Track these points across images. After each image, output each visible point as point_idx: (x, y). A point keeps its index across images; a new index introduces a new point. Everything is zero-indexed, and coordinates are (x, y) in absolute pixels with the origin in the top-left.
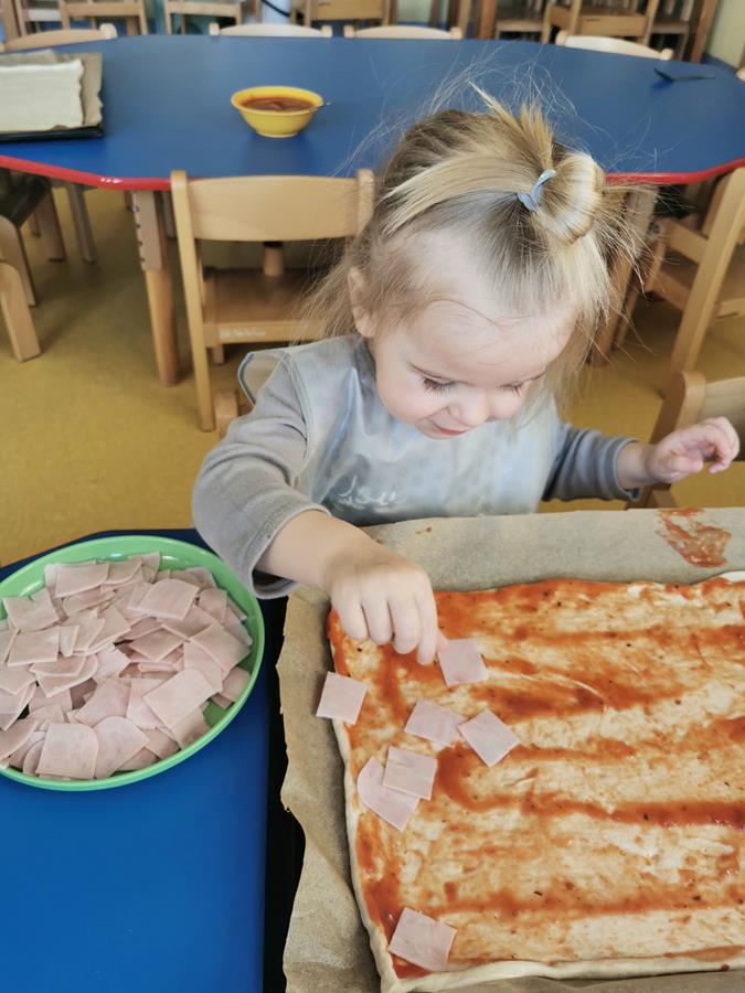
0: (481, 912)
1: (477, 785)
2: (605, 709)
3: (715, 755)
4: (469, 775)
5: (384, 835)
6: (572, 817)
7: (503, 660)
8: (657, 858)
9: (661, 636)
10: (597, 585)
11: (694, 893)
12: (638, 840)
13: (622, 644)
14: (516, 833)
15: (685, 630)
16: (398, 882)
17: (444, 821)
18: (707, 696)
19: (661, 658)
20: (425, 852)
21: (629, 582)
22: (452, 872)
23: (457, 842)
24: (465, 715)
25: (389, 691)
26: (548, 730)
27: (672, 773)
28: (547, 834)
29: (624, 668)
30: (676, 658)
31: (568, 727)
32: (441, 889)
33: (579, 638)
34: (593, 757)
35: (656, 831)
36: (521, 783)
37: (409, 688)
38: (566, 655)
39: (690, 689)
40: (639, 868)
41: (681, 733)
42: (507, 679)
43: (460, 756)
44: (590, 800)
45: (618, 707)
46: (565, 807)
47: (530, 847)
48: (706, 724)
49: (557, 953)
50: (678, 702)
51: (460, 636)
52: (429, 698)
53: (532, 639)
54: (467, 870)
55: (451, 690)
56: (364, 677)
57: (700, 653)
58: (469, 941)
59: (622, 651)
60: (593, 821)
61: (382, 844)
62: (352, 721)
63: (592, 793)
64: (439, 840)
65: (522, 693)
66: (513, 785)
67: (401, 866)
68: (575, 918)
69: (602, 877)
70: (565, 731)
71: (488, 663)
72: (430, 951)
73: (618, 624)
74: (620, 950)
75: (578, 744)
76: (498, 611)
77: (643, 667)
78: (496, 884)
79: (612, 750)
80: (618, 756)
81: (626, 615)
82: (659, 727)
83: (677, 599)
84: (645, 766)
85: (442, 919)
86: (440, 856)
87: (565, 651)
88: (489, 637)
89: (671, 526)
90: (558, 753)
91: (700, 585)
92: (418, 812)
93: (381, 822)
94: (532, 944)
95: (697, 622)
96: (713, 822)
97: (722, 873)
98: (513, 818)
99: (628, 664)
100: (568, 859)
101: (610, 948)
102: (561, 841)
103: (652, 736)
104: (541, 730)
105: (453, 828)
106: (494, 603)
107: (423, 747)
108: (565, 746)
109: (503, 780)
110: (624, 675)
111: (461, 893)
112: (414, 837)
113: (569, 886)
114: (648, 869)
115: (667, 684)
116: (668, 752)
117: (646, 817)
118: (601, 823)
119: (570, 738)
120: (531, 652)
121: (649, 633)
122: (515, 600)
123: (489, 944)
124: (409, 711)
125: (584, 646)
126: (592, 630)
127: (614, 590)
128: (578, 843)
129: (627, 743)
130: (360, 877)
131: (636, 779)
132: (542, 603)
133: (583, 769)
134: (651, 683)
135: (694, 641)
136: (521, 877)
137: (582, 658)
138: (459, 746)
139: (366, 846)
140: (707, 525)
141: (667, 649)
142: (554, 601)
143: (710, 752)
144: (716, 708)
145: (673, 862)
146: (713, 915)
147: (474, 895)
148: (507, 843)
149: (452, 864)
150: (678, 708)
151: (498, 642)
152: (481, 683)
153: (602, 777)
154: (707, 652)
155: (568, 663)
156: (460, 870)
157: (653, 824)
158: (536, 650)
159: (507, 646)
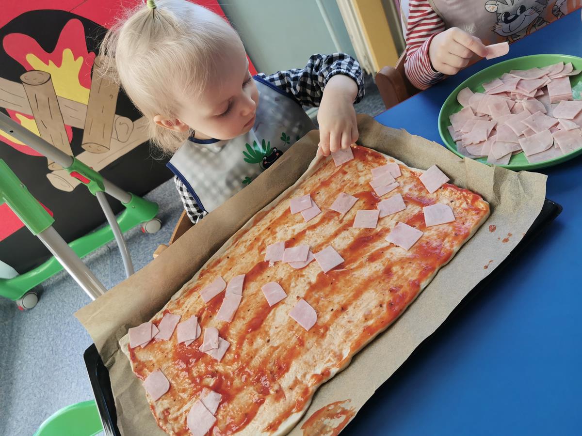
7: (385, 252)
11: (270, 230)
13: (336, 307)
26: (345, 240)
32: (348, 171)
33: (358, 294)
42: (377, 246)
43: (372, 205)
44: (315, 229)
46: (322, 221)
49: (305, 185)
53: (380, 273)
54: (344, 181)
59: (333, 304)
63: (316, 232)
64: (358, 179)
67: (364, 165)
71: (391, 246)
73: (343, 319)
83: (320, 368)
88: (401, 258)
90: (336, 234)
95: (304, 358)
99: (328, 300)
104: (348, 238)
105: (356, 185)
110: (328, 293)
111: (341, 175)
112: (366, 173)
117: (294, 239)
118: (308, 226)
125: (352, 291)
126: (354, 303)
127: (358, 343)
132: (391, 299)
134: (313, 298)
135: (301, 342)
136: (326, 193)
137: (350, 284)
145: (280, 234)
149: (349, 178)
150: (297, 295)
151: (395, 258)
154: (293, 340)
156: (346, 179)
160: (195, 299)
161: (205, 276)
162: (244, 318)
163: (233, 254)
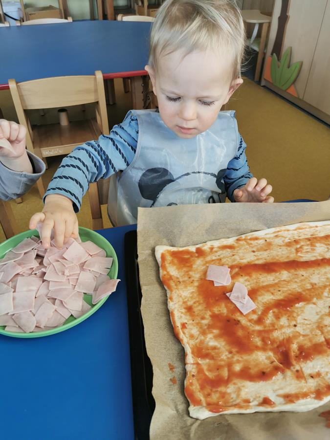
11: (310, 241)
48: (315, 300)
160: (229, 255)
161: (241, 242)
162: (272, 294)
163: (271, 240)
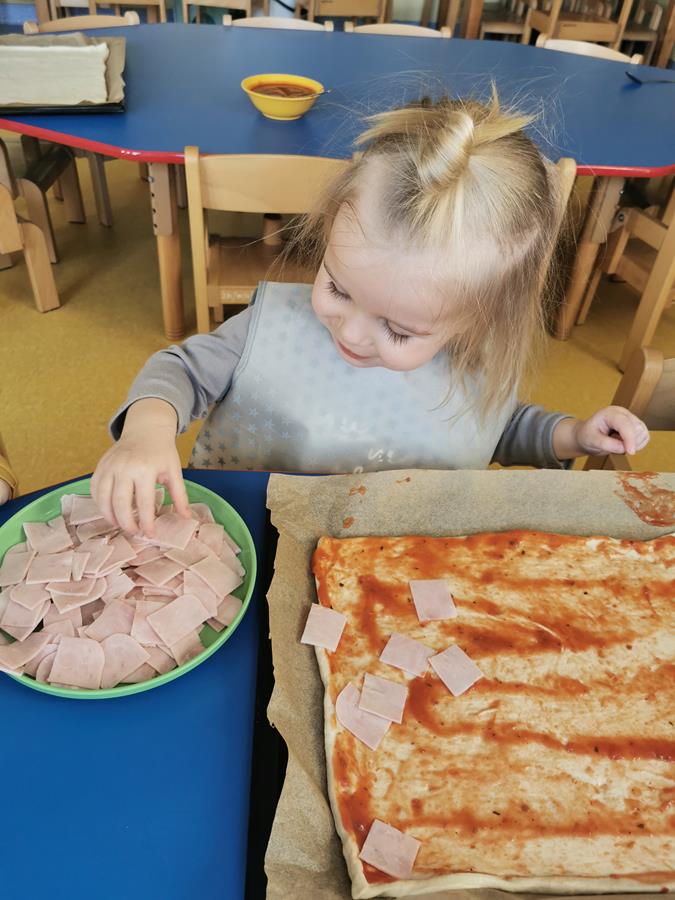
0: (444, 827)
1: (444, 713)
2: (563, 649)
3: (661, 697)
4: (437, 703)
5: (358, 753)
6: (529, 746)
7: (472, 601)
8: (605, 787)
9: (616, 586)
10: (557, 538)
11: (639, 821)
12: (588, 770)
13: (580, 592)
14: (478, 758)
15: (638, 583)
16: (370, 796)
17: (413, 744)
18: (656, 643)
19: (615, 606)
20: (395, 771)
21: (589, 536)
22: (419, 789)
23: (424, 763)
24: (436, 649)
25: (367, 623)
26: (509, 666)
27: (622, 711)
28: (506, 760)
29: (580, 613)
30: (630, 607)
31: (528, 664)
32: (408, 804)
33: (541, 584)
34: (550, 693)
35: (605, 763)
36: (484, 712)
37: (385, 621)
38: (528, 599)
39: (641, 636)
40: (589, 795)
41: (631, 675)
42: (473, 617)
43: (430, 685)
44: (547, 731)
45: (574, 649)
46: (524, 736)
47: (489, 771)
48: (654, 668)
49: (512, 868)
50: (629, 647)
51: (433, 577)
52: (402, 632)
53: (498, 583)
54: (432, 788)
55: (423, 625)
56: (344, 609)
57: (650, 604)
58: (432, 853)
59: (580, 598)
60: (548, 750)
61: (356, 760)
62: (333, 648)
63: (548, 725)
64: (408, 760)
65: (488, 632)
66: (476, 714)
67: (373, 782)
68: (529, 838)
69: (554, 802)
70: (525, 668)
71: (457, 602)
72: (397, 860)
73: (576, 574)
74: (571, 869)
75: (537, 680)
76: (468, 556)
77: (599, 613)
78: (458, 803)
79: (568, 688)
80: (572, 693)
81: (583, 566)
82: (611, 669)
83: (631, 553)
84: (597, 703)
85: (409, 832)
86: (409, 775)
87: (528, 595)
88: (459, 579)
89: (628, 487)
90: (518, 687)
91: (652, 542)
92: (389, 734)
93: (356, 741)
94: (488, 858)
95: (648, 575)
96: (658, 757)
97: (664, 804)
98: (475, 744)
99: (584, 610)
100: (525, 784)
101: (560, 867)
102: (518, 767)
103: (604, 676)
104: (503, 666)
105: (421, 750)
106: (465, 549)
107: (396, 675)
108: (525, 682)
109: (467, 709)
110: (580, 619)
111: (427, 809)
112: (386, 758)
113: (525, 808)
114: (596, 797)
115: (620, 630)
116: (618, 692)
117: (596, 750)
118: (555, 752)
119: (530, 675)
120: (496, 594)
121: (604, 583)
122: (483, 547)
123: (450, 856)
124: (384, 642)
125: (545, 592)
126: (553, 578)
127: (573, 543)
128: (534, 769)
129: (582, 682)
130: (336, 789)
131: (589, 714)
132: (508, 551)
133: (541, 703)
134: (605, 629)
135: (645, 593)
136: (483, 798)
137: (544, 603)
138: (428, 675)
139: (342, 762)
140: (662, 488)
141: (621, 598)
142: (519, 550)
143: (656, 694)
144: (663, 653)
145: (620, 791)
146: (655, 842)
147: (438, 811)
148: (470, 767)
149: (418, 782)
150: (629, 652)
151: (467, 584)
152: (450, 620)
153: (557, 711)
154: (656, 603)
155: (530, 606)
156: (426, 788)
157: (603, 756)
158: (501, 593)
159: (475, 588)
